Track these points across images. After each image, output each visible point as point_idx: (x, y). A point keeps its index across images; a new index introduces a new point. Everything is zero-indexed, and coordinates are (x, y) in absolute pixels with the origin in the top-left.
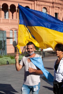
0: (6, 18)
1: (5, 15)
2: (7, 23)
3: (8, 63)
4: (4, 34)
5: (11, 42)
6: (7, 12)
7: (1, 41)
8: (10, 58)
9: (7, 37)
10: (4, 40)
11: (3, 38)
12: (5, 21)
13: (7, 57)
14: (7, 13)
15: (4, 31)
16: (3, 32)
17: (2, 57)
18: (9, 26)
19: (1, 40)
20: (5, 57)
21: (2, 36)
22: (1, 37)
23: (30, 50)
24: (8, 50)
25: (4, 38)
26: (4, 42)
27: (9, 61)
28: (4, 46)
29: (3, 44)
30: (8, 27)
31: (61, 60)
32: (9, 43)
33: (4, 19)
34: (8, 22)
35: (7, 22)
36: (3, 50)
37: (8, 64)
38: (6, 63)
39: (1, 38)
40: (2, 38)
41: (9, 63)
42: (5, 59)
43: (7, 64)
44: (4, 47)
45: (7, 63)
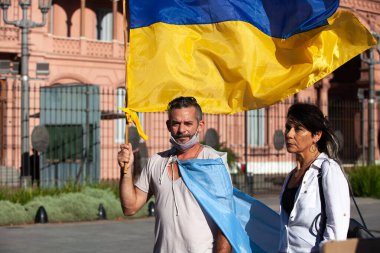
0: (103, 40)
1: (99, 28)
2: (106, 60)
3: (103, 213)
4: (91, 97)
5: (120, 135)
6: (106, 13)
7: (80, 126)
8: (112, 193)
9: (103, 112)
10: (91, 121)
11: (87, 112)
12: (99, 51)
13: (99, 191)
14: (107, 19)
15: (91, 85)
16: (87, 90)
17: (79, 191)
18: (114, 69)
19: (79, 122)
20: (93, 190)
21: (84, 107)
22: (79, 108)
23: (184, 129)
24: (105, 165)
25: (91, 114)
26: (91, 132)
27: (105, 205)
28: (91, 147)
29: (85, 136)
30: (110, 73)
31: (308, 169)
32: (111, 139)
33: (96, 40)
34: (108, 53)
35: (104, 53)
36: (86, 161)
37: (104, 216)
38: (95, 212)
39: (79, 112)
40: (84, 113)
41: (108, 213)
42: (92, 198)
43: (98, 219)
44: (91, 150)
45: (99, 215)
